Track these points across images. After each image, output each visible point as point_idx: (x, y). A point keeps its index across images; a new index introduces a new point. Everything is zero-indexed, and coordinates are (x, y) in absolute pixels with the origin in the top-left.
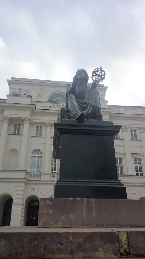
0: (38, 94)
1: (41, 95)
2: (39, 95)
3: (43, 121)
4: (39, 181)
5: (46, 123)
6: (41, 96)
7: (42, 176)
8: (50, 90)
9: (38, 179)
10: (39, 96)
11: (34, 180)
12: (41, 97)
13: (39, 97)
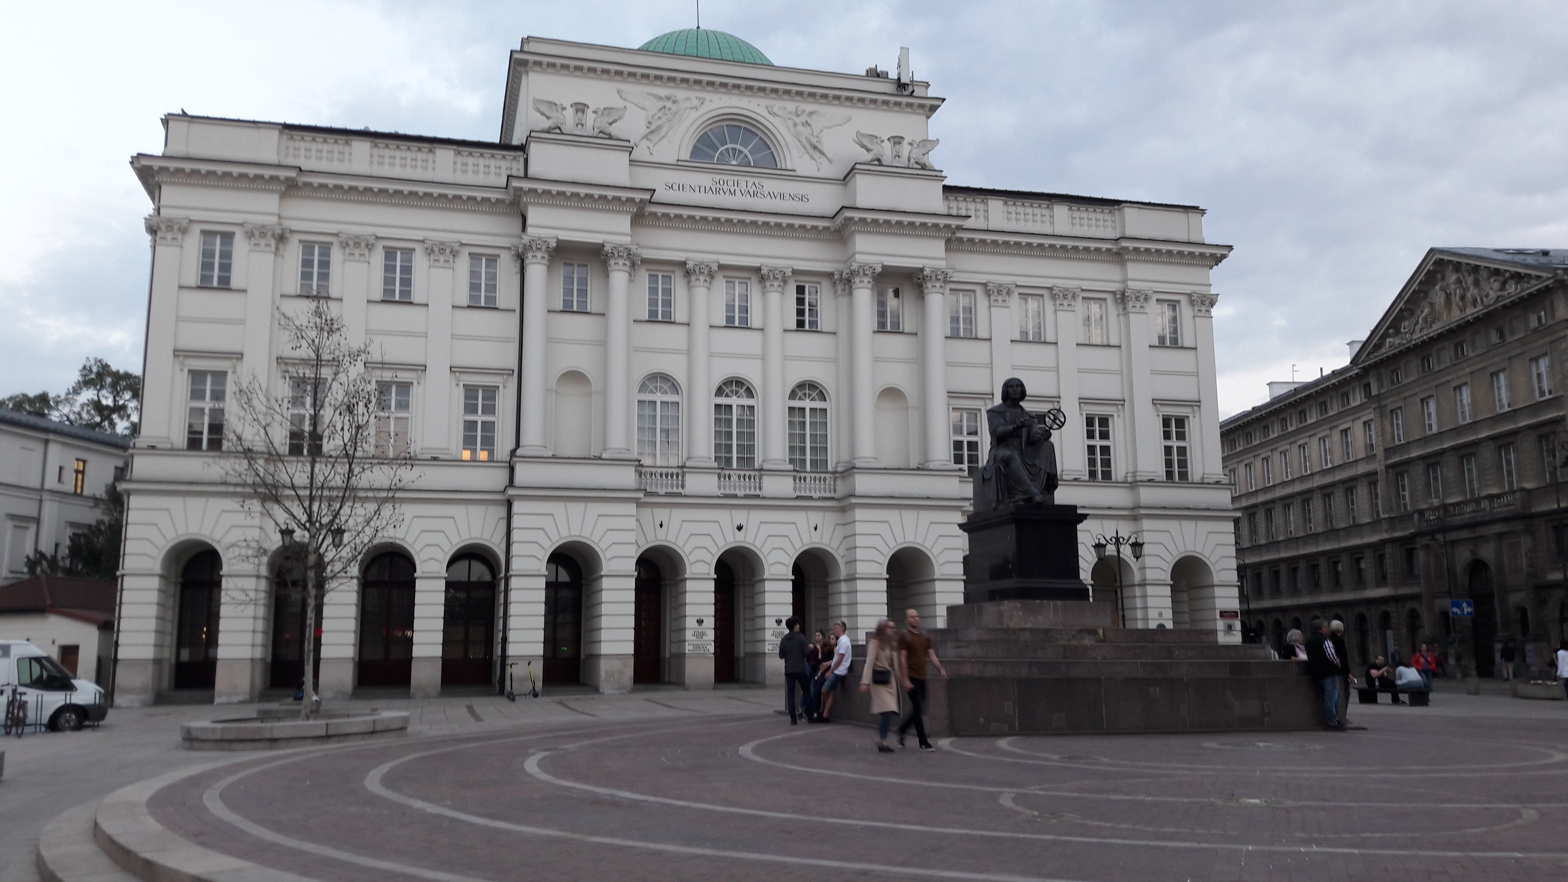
0: (650, 123)
1: (659, 128)
2: (653, 127)
3: (679, 257)
4: (679, 495)
5: (690, 265)
6: (662, 135)
7: (687, 476)
8: (696, 103)
9: (675, 490)
10: (652, 132)
11: (662, 491)
12: (661, 139)
13: (655, 138)
